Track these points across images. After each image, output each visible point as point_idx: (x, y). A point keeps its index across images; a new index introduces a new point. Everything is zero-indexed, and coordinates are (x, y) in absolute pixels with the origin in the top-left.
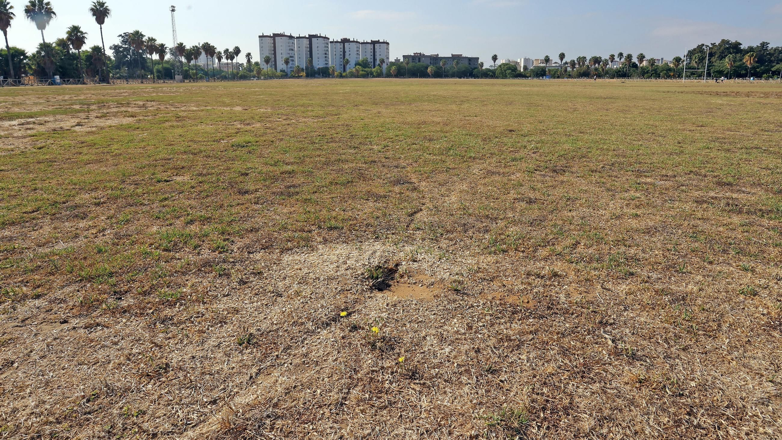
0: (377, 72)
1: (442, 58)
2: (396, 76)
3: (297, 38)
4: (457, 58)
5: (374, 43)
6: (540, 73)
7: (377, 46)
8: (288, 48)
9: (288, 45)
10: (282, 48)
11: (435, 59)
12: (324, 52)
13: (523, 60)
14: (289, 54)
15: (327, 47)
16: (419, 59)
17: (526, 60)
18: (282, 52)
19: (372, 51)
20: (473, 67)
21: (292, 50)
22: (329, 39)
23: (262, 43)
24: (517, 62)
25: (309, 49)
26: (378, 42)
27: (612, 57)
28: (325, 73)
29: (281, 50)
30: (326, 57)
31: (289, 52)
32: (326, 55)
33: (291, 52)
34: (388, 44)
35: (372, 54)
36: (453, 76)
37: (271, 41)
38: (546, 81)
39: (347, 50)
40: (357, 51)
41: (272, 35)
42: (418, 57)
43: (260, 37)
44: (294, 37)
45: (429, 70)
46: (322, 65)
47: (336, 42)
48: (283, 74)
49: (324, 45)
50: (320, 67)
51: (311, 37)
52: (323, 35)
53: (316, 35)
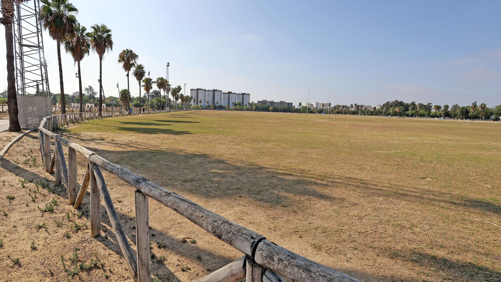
0: (246, 108)
1: (276, 103)
2: (255, 111)
3: (208, 91)
4: (282, 103)
5: (243, 94)
6: (321, 112)
7: (244, 96)
9: (204, 94)
10: (201, 95)
11: (272, 103)
12: (220, 98)
13: (315, 103)
14: (204, 98)
15: (222, 96)
16: (265, 103)
17: (317, 104)
18: (201, 97)
19: (242, 98)
20: (290, 107)
21: (205, 96)
24: (312, 104)
25: (213, 96)
26: (245, 94)
27: (352, 106)
28: (221, 108)
30: (221, 100)
34: (250, 95)
35: (242, 99)
36: (281, 111)
37: (196, 92)
38: (323, 115)
39: (230, 97)
40: (235, 98)
41: (196, 89)
42: (264, 102)
43: (191, 90)
44: (206, 90)
45: (270, 108)
46: (219, 104)
47: (226, 93)
48: (201, 107)
49: (220, 95)
50: (218, 105)
51: (214, 91)
52: (220, 90)
53: (217, 90)
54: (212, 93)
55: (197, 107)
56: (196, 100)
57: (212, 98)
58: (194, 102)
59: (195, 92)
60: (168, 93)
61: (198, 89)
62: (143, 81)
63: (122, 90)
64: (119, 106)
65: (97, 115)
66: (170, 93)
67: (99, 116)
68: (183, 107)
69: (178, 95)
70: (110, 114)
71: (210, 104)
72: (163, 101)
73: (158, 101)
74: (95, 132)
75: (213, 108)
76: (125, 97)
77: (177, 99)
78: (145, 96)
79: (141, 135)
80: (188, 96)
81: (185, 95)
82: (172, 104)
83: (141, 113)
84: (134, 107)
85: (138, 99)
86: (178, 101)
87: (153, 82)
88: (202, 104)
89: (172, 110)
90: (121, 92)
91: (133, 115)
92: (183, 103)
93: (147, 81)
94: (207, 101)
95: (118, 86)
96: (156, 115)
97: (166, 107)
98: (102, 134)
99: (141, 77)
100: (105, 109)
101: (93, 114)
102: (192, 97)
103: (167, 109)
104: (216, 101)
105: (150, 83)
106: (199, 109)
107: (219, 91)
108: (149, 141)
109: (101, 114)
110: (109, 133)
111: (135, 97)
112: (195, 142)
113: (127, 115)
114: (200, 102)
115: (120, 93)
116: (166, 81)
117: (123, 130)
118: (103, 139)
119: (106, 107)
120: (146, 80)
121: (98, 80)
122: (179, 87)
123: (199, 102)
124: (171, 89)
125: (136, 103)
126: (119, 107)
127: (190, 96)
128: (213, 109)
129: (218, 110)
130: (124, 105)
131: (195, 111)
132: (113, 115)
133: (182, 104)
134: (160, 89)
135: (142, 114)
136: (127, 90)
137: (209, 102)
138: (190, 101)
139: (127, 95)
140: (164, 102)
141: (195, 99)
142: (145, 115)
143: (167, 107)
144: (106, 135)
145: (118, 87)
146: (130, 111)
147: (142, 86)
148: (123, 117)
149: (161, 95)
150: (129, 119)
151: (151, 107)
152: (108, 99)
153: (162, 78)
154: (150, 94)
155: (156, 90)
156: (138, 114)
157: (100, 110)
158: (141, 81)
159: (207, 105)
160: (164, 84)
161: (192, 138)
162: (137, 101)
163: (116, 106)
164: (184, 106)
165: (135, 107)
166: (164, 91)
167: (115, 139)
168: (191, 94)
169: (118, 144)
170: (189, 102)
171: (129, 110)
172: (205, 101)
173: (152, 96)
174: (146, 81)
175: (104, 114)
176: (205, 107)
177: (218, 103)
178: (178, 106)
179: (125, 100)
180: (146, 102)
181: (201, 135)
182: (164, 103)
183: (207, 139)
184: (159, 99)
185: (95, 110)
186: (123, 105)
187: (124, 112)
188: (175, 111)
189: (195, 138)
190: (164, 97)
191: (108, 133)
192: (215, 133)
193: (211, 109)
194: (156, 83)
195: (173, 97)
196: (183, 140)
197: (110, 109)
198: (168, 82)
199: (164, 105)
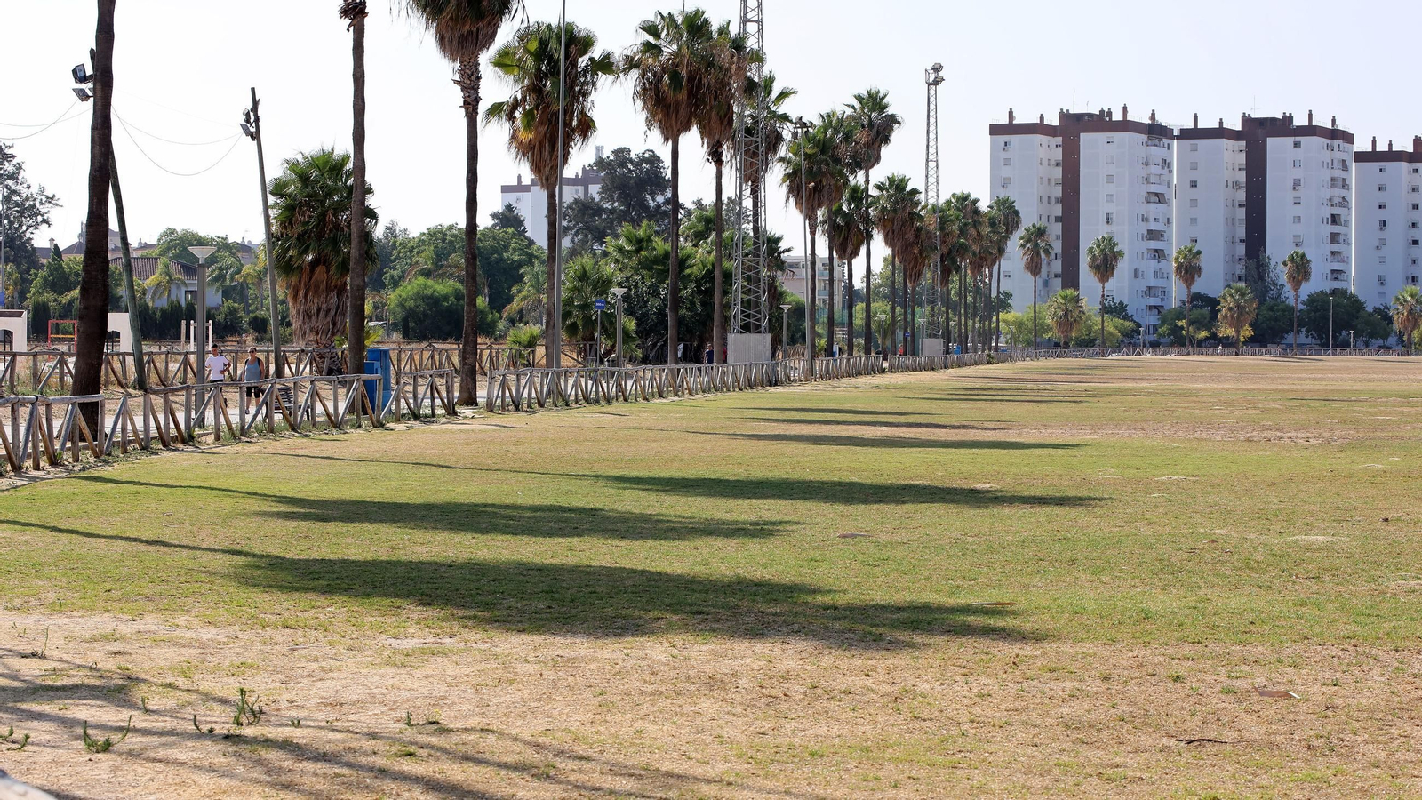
3: (1186, 134)
8: (1144, 190)
9: (1143, 172)
10: (1111, 189)
12: (1327, 212)
14: (1145, 219)
15: (1345, 184)
18: (1110, 208)
21: (1160, 198)
22: (1348, 138)
23: (1007, 163)
25: (1241, 195)
28: (1340, 324)
29: (1109, 198)
30: (1334, 238)
31: (1143, 208)
32: (1336, 229)
33: (1154, 209)
37: (1050, 149)
41: (1053, 120)
43: (995, 130)
44: (1166, 131)
46: (1317, 283)
47: (1392, 156)
48: (1112, 325)
49: (1327, 175)
50: (1307, 289)
51: (1257, 133)
52: (1322, 121)
53: (1288, 119)
54: (1233, 155)
55: (1069, 317)
56: (1057, 247)
57: (1231, 222)
58: (1034, 267)
59: (1043, 153)
60: (753, 176)
61: (1074, 126)
62: (504, 62)
63: (293, 166)
64: (259, 326)
65: (57, 424)
66: (775, 179)
67: (73, 435)
68: (908, 325)
69: (858, 195)
70: (181, 417)
71: (1212, 281)
72: (695, 270)
73: (648, 264)
74: (58, 608)
75: (1247, 332)
76: (320, 236)
77: (847, 238)
78: (508, 218)
79: (515, 645)
80: (964, 203)
81: (937, 191)
82: (795, 290)
83: (471, 400)
84: (396, 336)
85: (440, 256)
86: (859, 264)
87: (605, 65)
88: (1120, 285)
89: (798, 365)
90: (279, 189)
91: (400, 418)
92: (917, 277)
93: (542, 53)
94: (1174, 246)
95: (252, 126)
96: (630, 421)
97: (737, 324)
98: (126, 629)
99: (480, 16)
100: (130, 360)
101: (24, 413)
102: (1007, 216)
103: (747, 347)
104: (1278, 250)
105: (572, 75)
106: (1090, 344)
107: (1311, 130)
108: (623, 724)
109: (92, 413)
110: (190, 627)
111: (414, 233)
112: (1147, 740)
113: (335, 424)
114: (1106, 264)
115: (271, 199)
116: (738, 44)
117: (328, 591)
118: (118, 691)
119: (137, 343)
120: (534, 46)
121: (79, 75)
122: (874, 102)
123: (1084, 260)
124: (787, 135)
125: (418, 296)
126: (249, 339)
127: (983, 206)
128: (1252, 341)
129: (1302, 348)
130: (308, 316)
131: (1043, 363)
132: (201, 423)
133: (902, 296)
134: (672, 133)
135: (490, 407)
136: (345, 159)
137: (1204, 262)
138: (990, 255)
139: (339, 208)
140: (709, 276)
141: (1040, 232)
142: (513, 418)
143: (746, 328)
144: (171, 642)
145: (255, 136)
146: (369, 386)
147: (495, 110)
148: (293, 442)
149: (674, 202)
150: (362, 469)
151: (572, 330)
152: (149, 257)
153: (696, 26)
154: (568, 195)
155: (621, 153)
156: (452, 412)
157: (89, 380)
158: (485, 58)
159: (1177, 292)
160: (710, 79)
161: (1094, 686)
162: (427, 274)
163: (226, 329)
164: (921, 317)
165: (408, 335)
166: (716, 156)
167: (262, 688)
168: (999, 181)
169: (268, 743)
170: (979, 263)
171: (360, 368)
172: (1159, 254)
173: (585, 209)
174: (530, 62)
175: (124, 413)
176: (1152, 319)
177: (1300, 268)
178: (859, 320)
179: (320, 270)
180: (519, 279)
181: (1188, 649)
182: (712, 282)
183: (1272, 708)
184: (660, 245)
185: (36, 376)
186: (296, 324)
187: (314, 394)
188: (827, 376)
189: (1133, 689)
190: (713, 221)
191: (181, 619)
192: (1344, 629)
193: (1228, 344)
194: (635, 74)
195: (810, 216)
196: (1001, 716)
197: (169, 361)
198: (758, 57)
199: (708, 305)
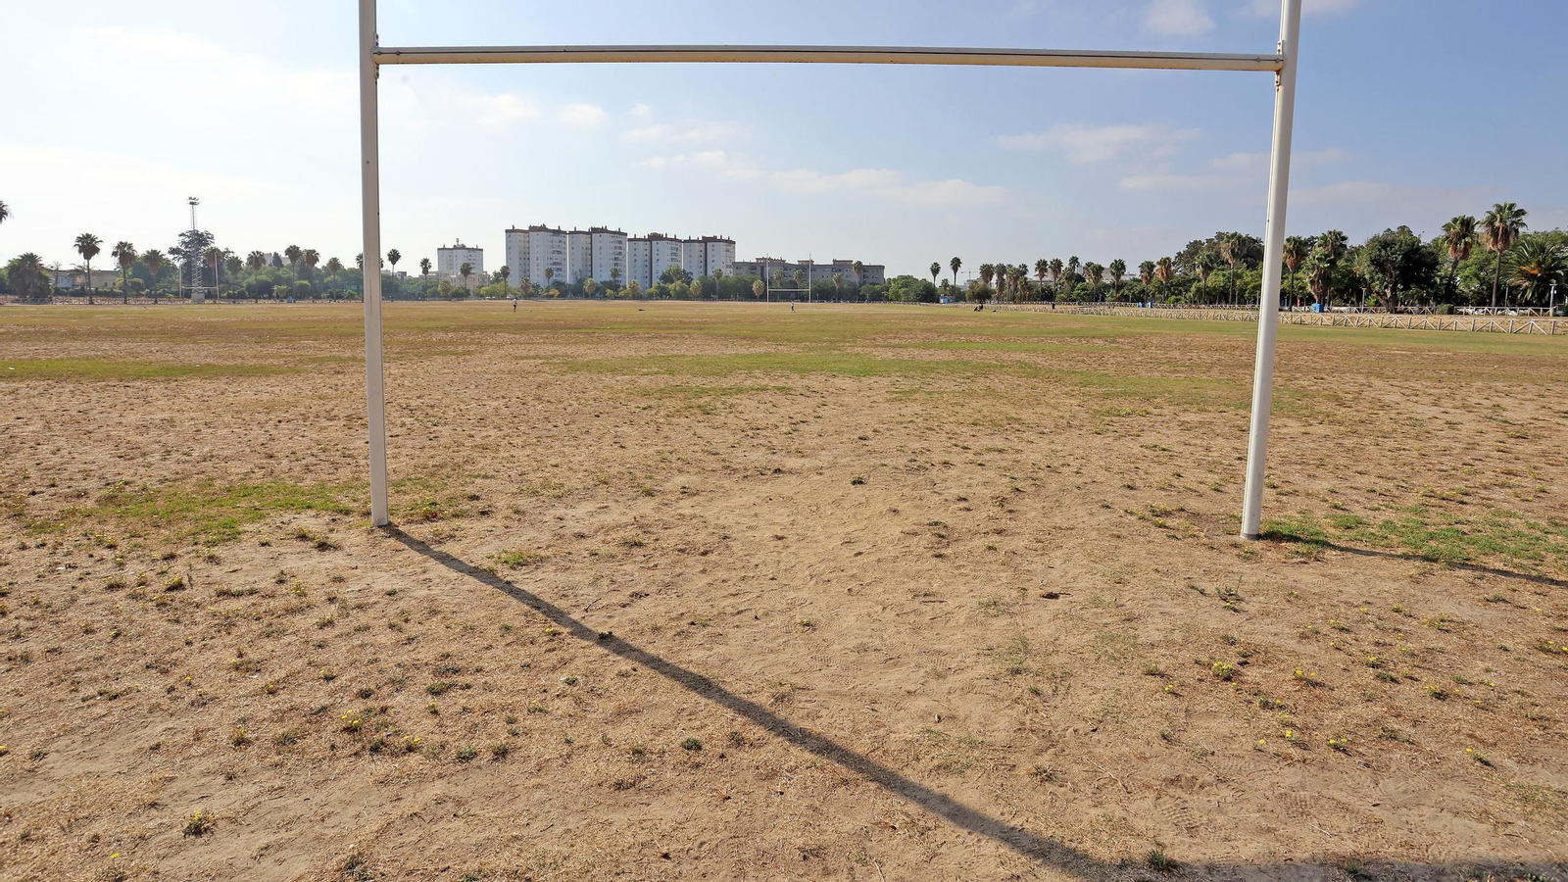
3: (572, 233)
4: (841, 266)
5: (708, 241)
16: (766, 268)
21: (559, 252)
22: (626, 234)
42: (763, 265)
43: (507, 231)
